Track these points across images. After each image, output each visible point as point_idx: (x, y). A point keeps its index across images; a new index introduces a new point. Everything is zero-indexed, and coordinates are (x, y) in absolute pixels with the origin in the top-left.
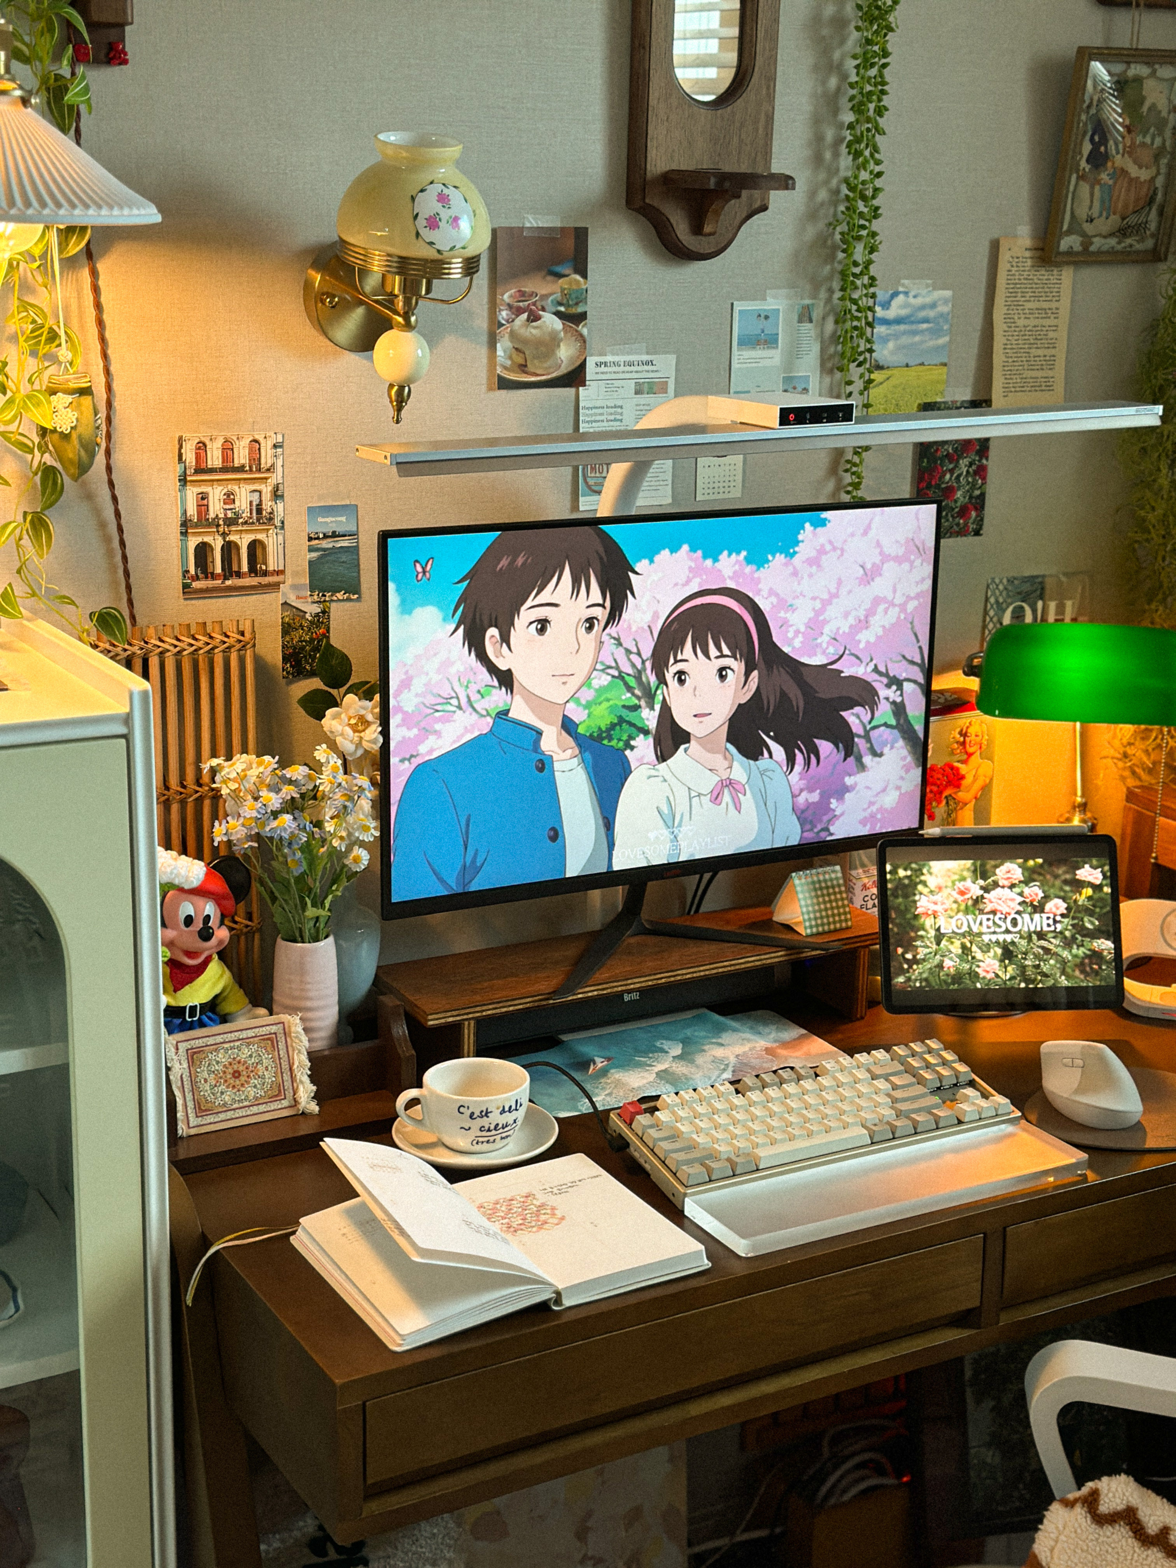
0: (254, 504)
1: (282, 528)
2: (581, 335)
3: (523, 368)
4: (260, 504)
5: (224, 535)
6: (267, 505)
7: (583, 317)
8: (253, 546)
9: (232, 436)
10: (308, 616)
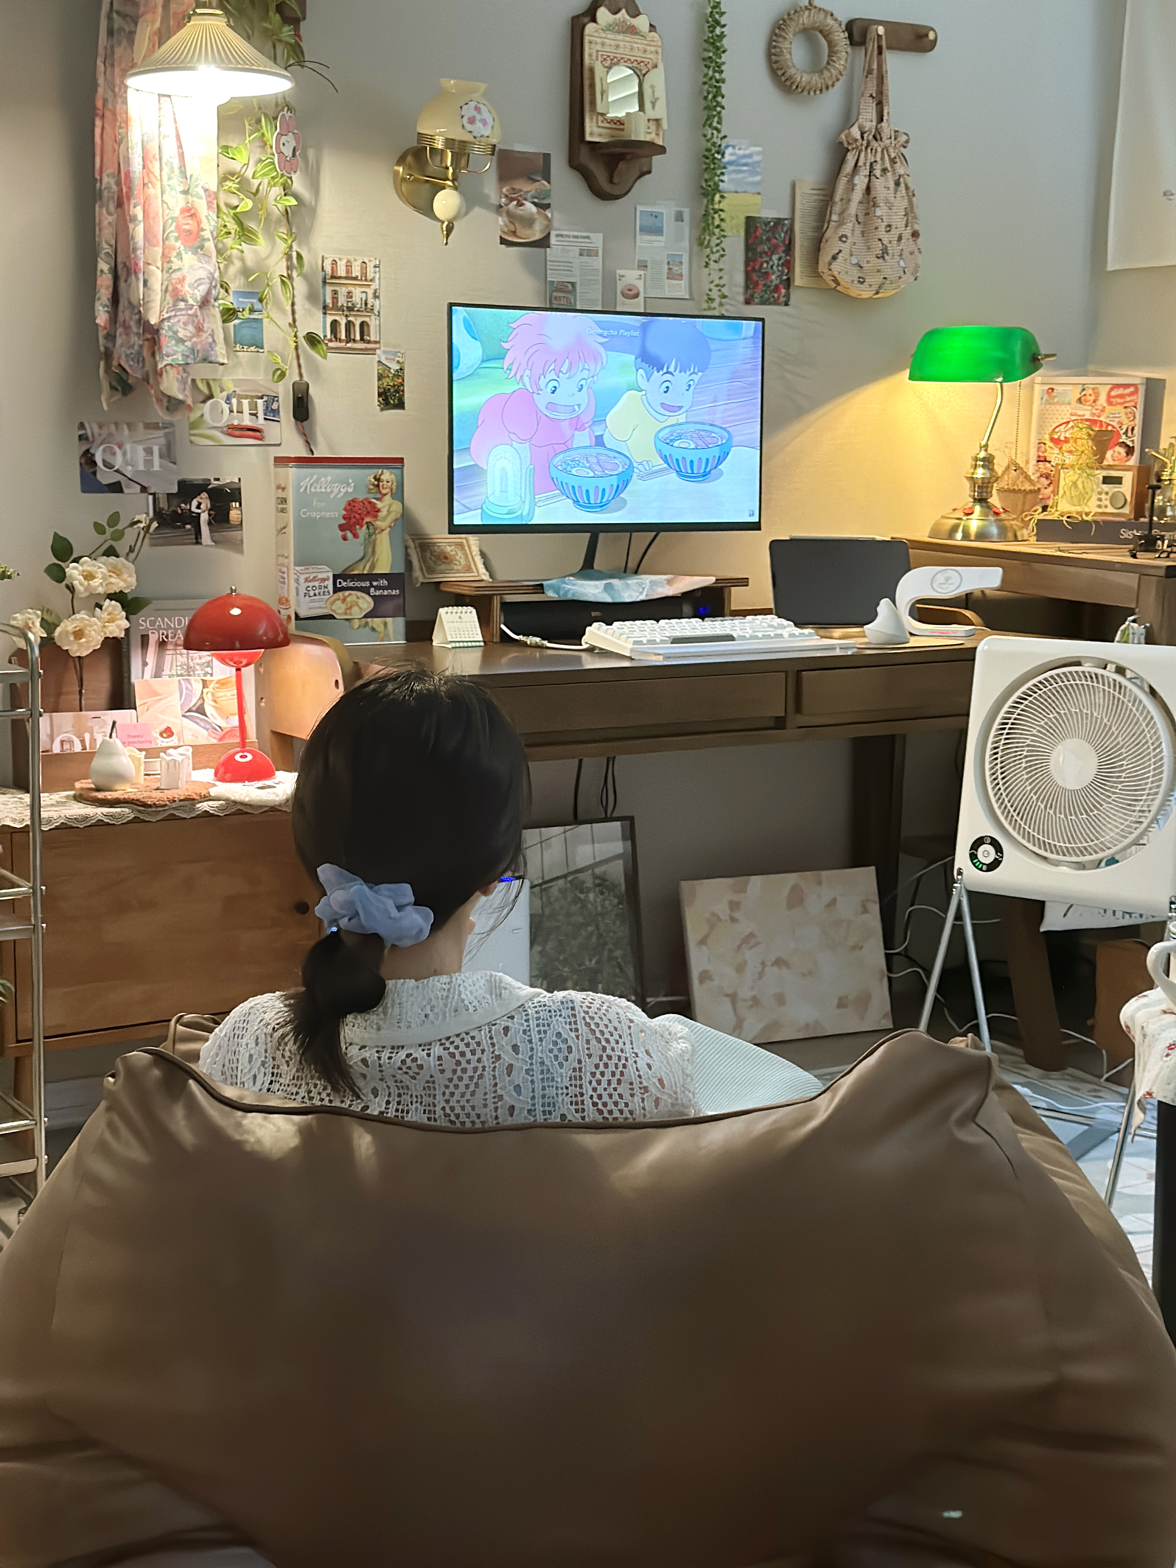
0: (364, 299)
1: (379, 316)
2: (547, 217)
3: (514, 233)
4: (366, 300)
5: (347, 316)
6: (370, 301)
7: (548, 206)
8: (362, 324)
9: (351, 258)
10: (392, 371)
